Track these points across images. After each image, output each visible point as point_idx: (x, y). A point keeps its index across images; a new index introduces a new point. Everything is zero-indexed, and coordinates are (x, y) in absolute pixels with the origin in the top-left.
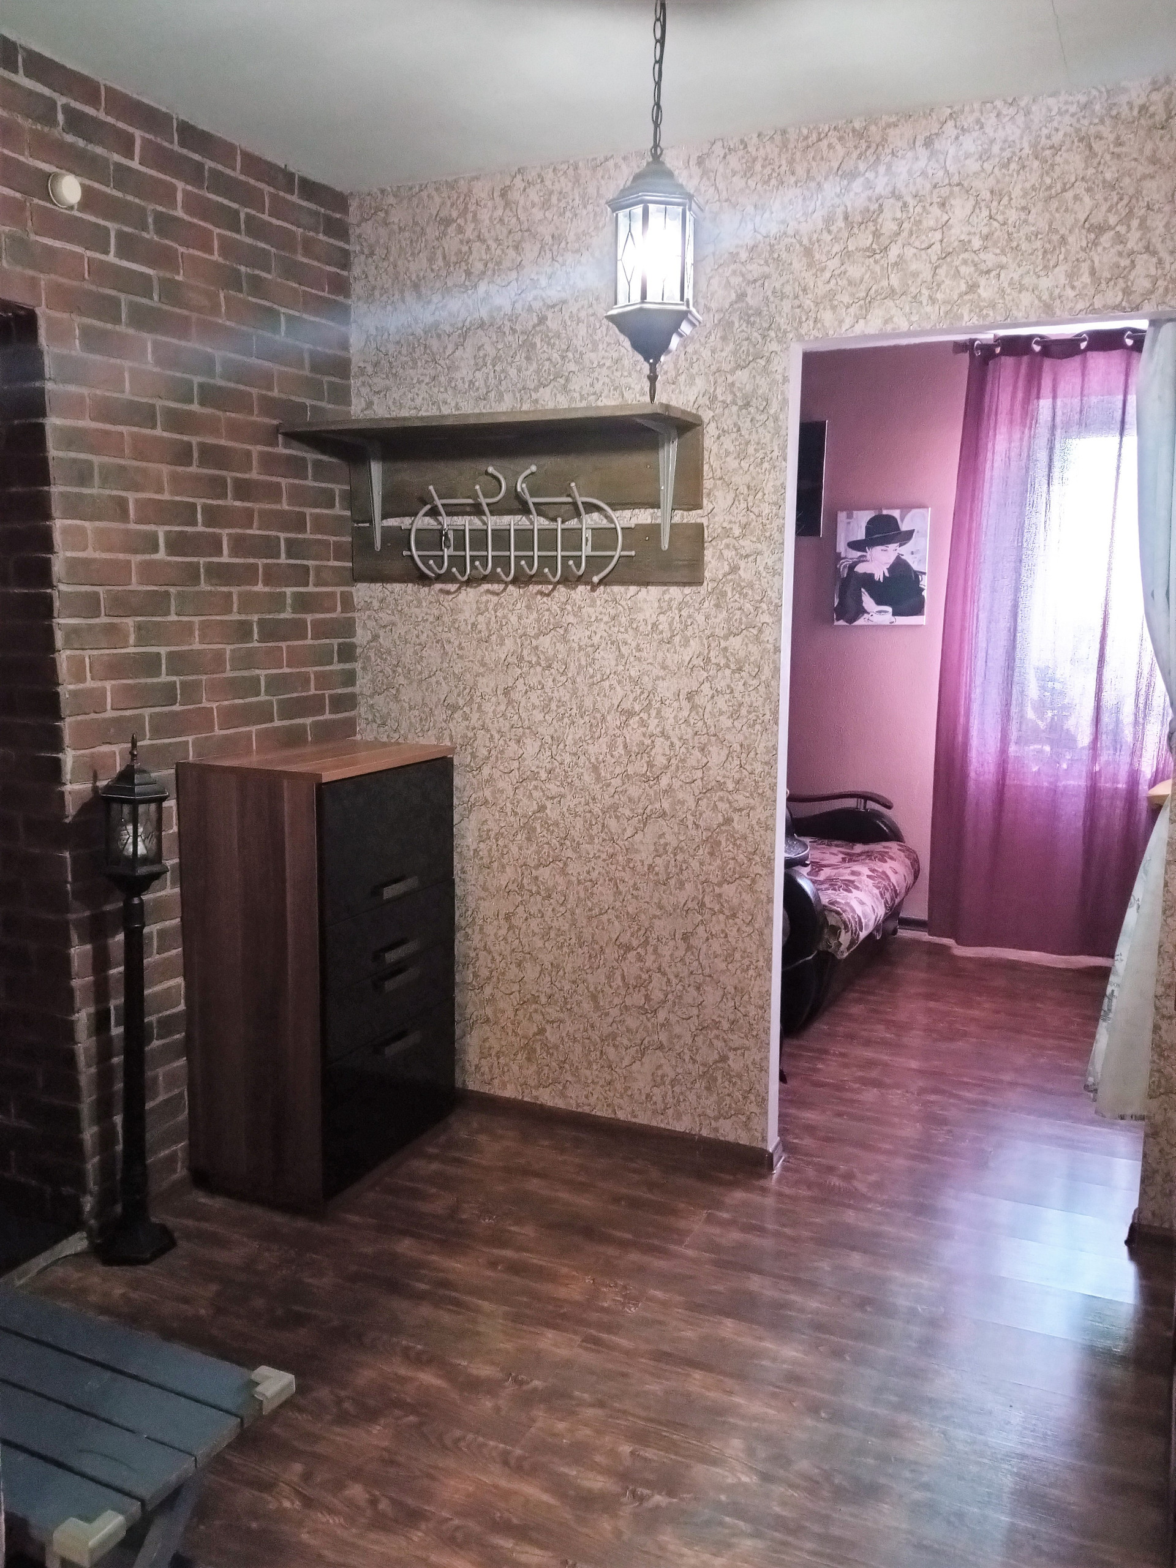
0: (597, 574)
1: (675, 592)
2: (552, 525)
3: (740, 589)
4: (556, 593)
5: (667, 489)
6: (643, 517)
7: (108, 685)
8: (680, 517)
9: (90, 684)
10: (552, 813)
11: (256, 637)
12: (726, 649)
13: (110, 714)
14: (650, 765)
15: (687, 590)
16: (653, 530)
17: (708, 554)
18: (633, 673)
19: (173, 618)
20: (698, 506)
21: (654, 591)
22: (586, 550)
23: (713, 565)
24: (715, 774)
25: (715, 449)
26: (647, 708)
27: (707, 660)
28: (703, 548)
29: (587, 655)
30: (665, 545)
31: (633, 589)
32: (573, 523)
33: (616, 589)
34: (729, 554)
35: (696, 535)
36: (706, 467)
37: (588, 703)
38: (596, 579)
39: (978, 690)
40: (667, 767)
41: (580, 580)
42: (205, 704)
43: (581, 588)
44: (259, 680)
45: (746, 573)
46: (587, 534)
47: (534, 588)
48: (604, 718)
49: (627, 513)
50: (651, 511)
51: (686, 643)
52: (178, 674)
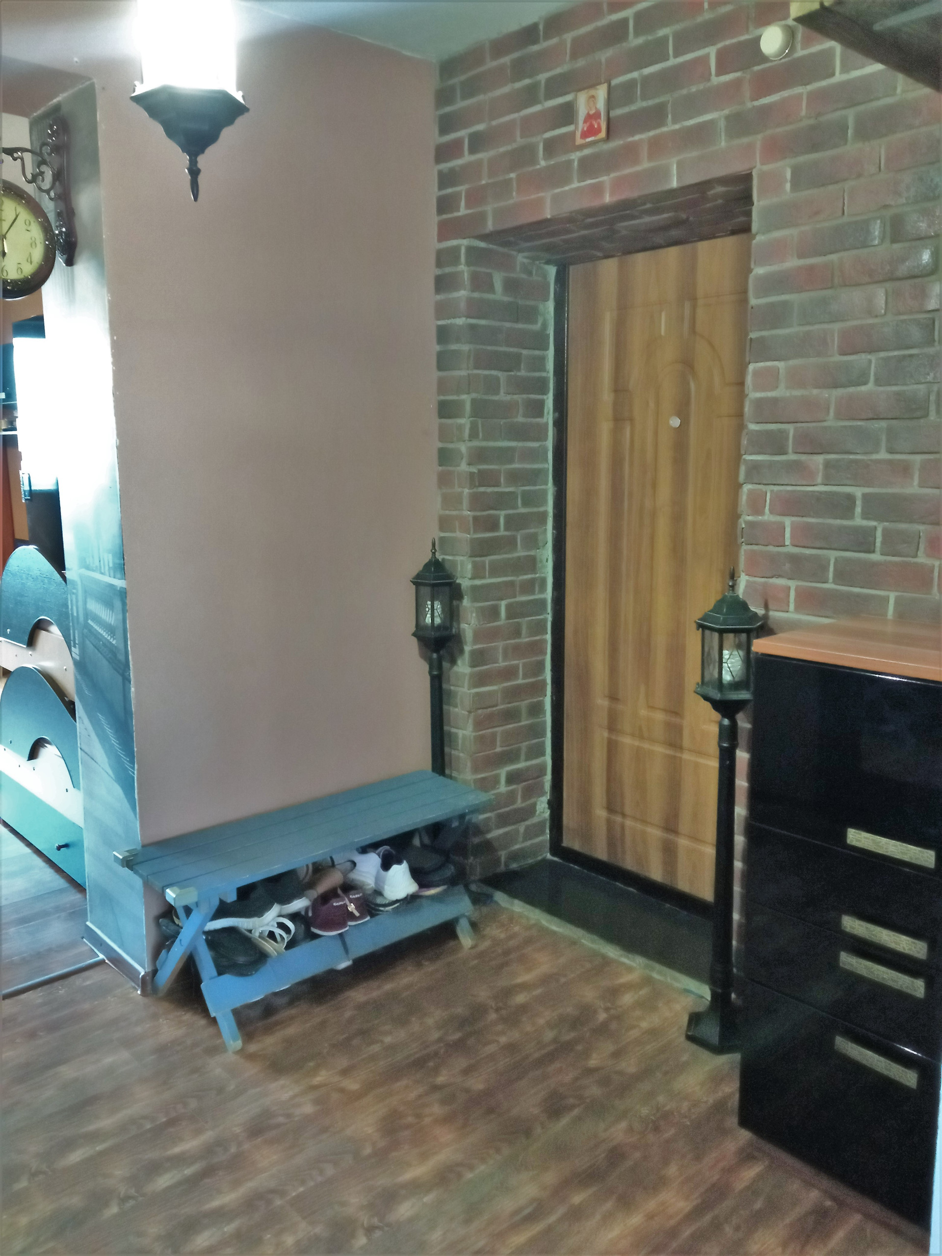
7: (788, 521)
9: (767, 517)
13: (789, 549)
19: (882, 455)
52: (880, 518)
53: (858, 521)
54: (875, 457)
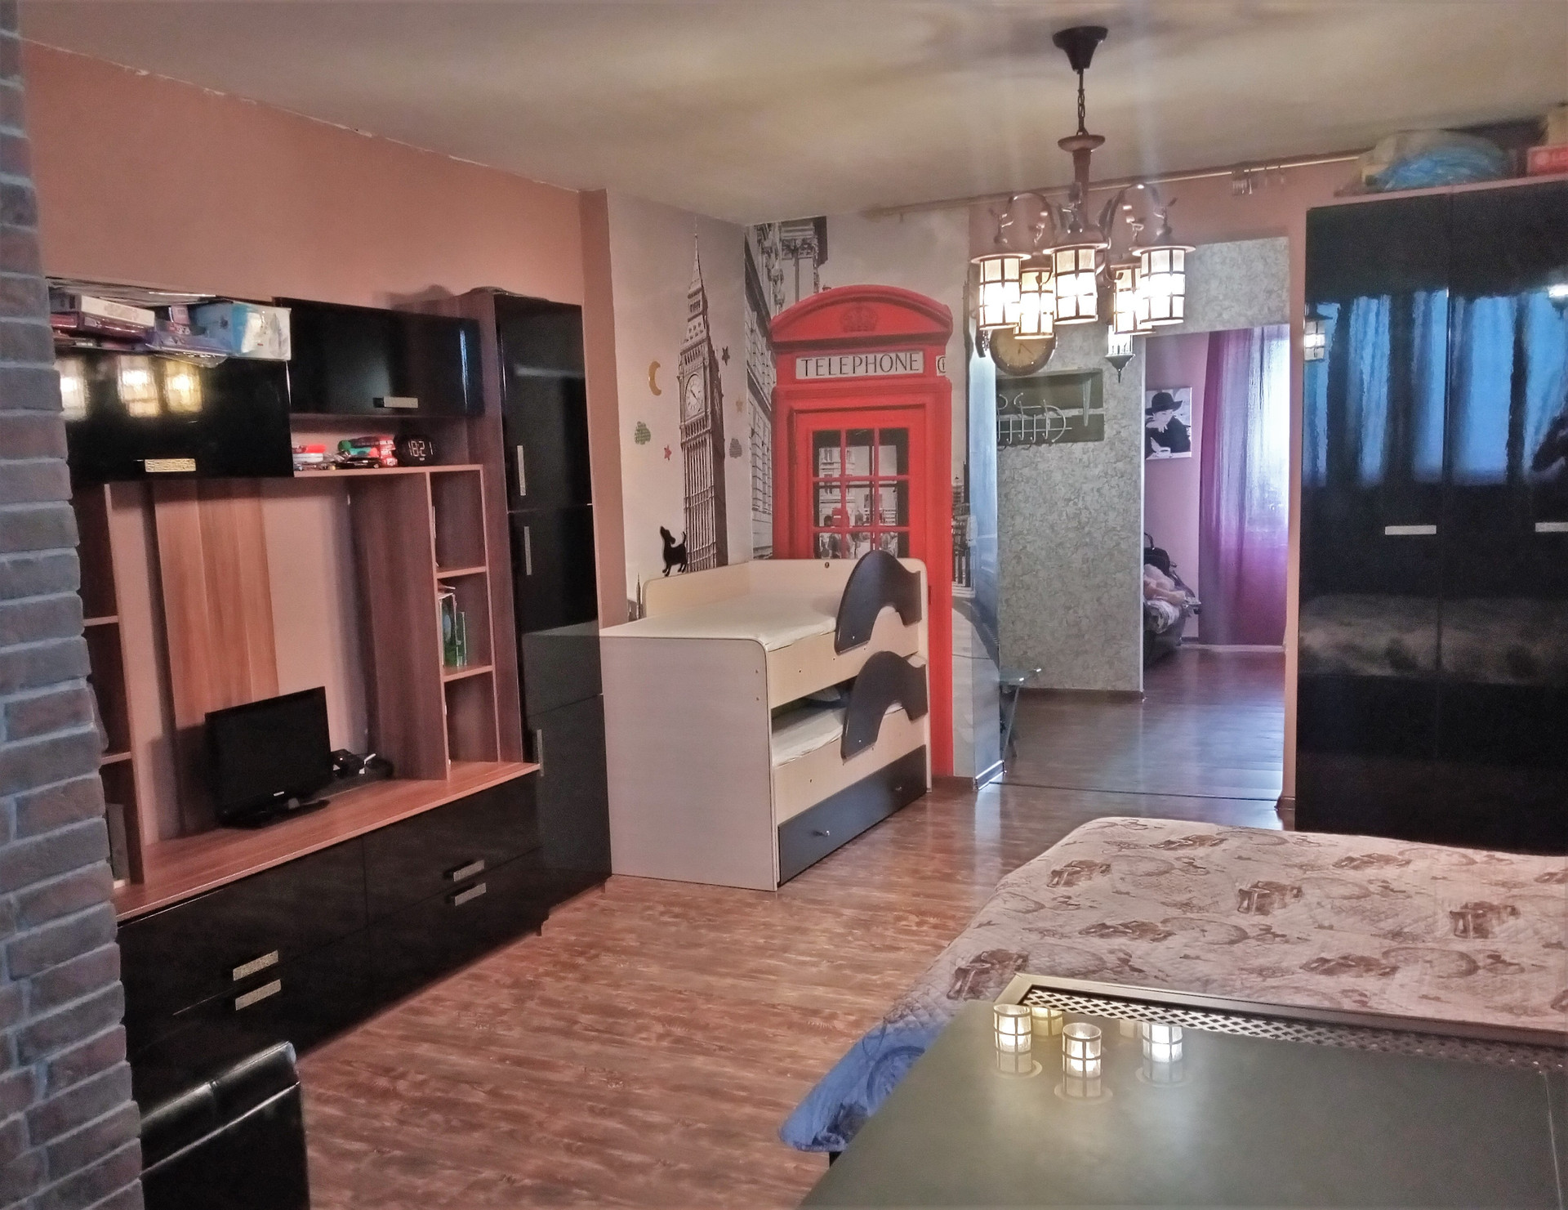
0: (1055, 438)
1: (1091, 445)
2: (1031, 418)
3: (1122, 441)
4: (1031, 449)
5: (1087, 400)
6: (1075, 412)
8: (1092, 412)
10: (1030, 549)
12: (1115, 468)
14: (1079, 523)
15: (1096, 443)
16: (1080, 419)
17: (1106, 427)
18: (1070, 482)
20: (1102, 406)
21: (1080, 445)
22: (1048, 428)
23: (1108, 431)
24: (1111, 524)
25: (1108, 382)
26: (1078, 497)
27: (1106, 474)
28: (1103, 425)
29: (1047, 475)
30: (1086, 424)
31: (1070, 444)
32: (1040, 417)
33: (1061, 444)
34: (1116, 426)
35: (1099, 420)
36: (1104, 390)
37: (1048, 497)
38: (1053, 441)
39: (1224, 492)
40: (1088, 523)
41: (1044, 442)
43: (1044, 445)
45: (1124, 434)
46: (1048, 422)
47: (1020, 447)
48: (1056, 503)
49: (1066, 411)
50: (1078, 409)
51: (1096, 466)
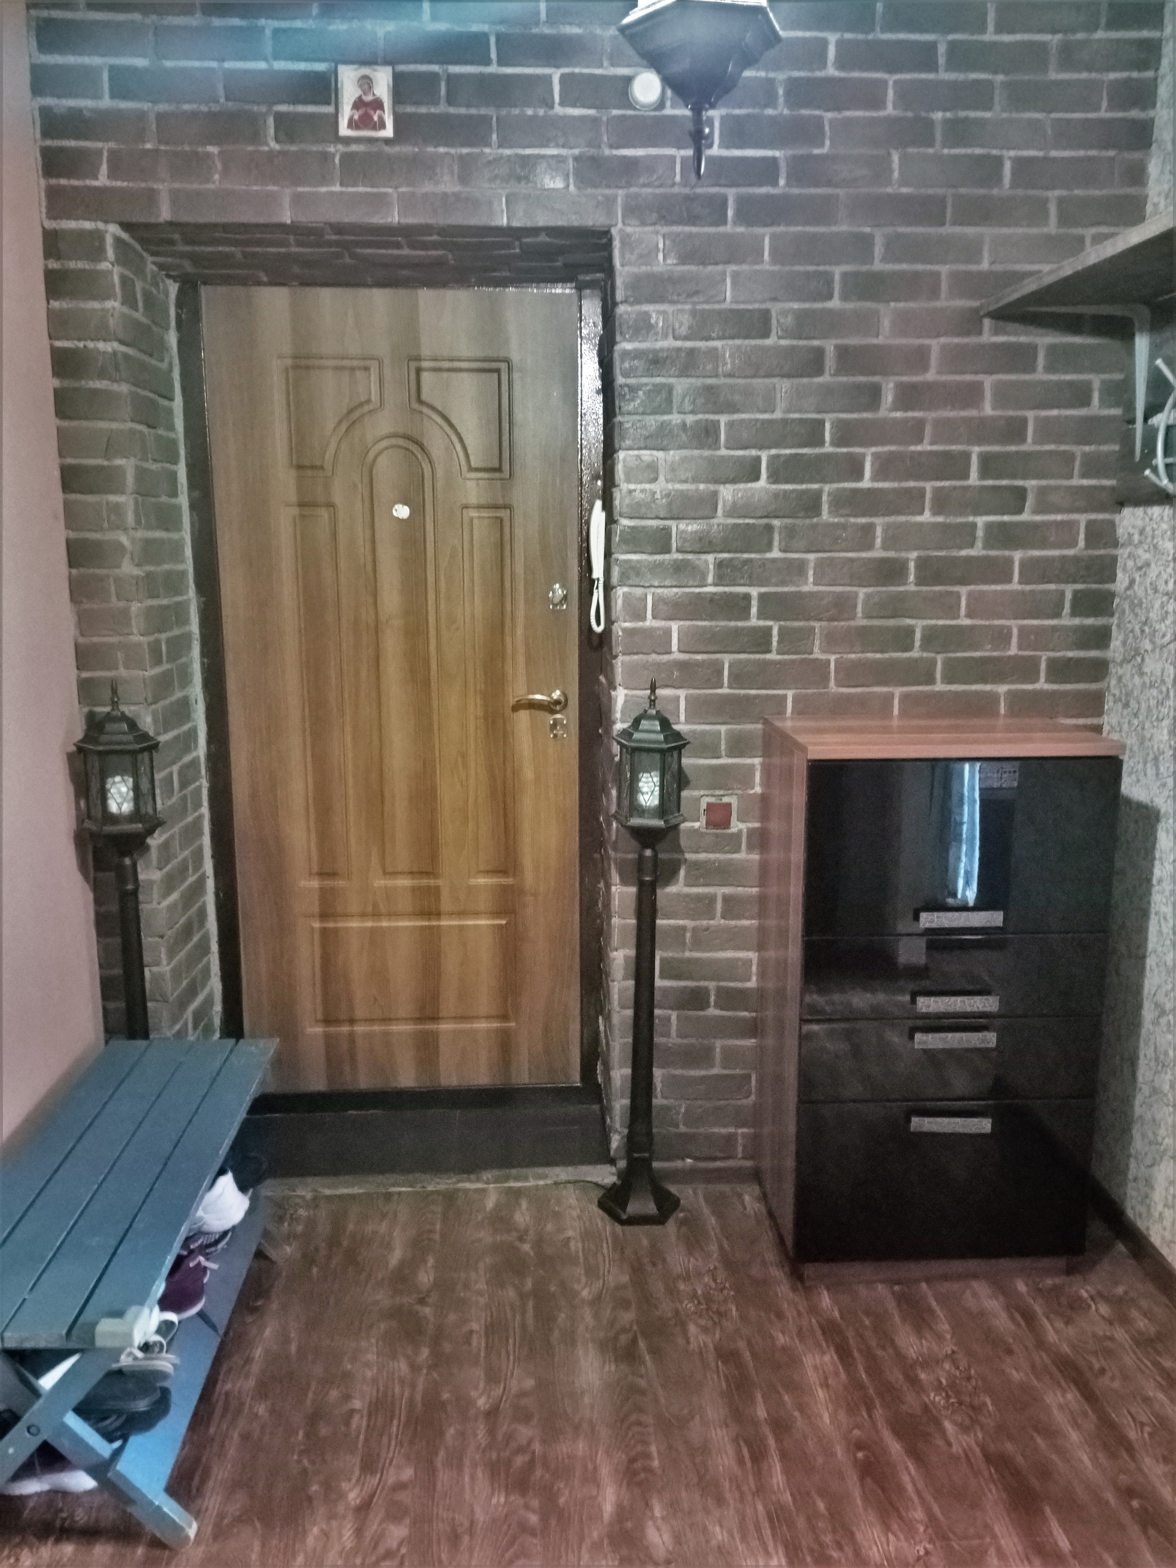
7: (675, 626)
9: (649, 622)
11: (912, 578)
13: (676, 656)
19: (775, 554)
42: (817, 654)
44: (913, 632)
52: (776, 619)
53: (754, 621)
54: (769, 555)
